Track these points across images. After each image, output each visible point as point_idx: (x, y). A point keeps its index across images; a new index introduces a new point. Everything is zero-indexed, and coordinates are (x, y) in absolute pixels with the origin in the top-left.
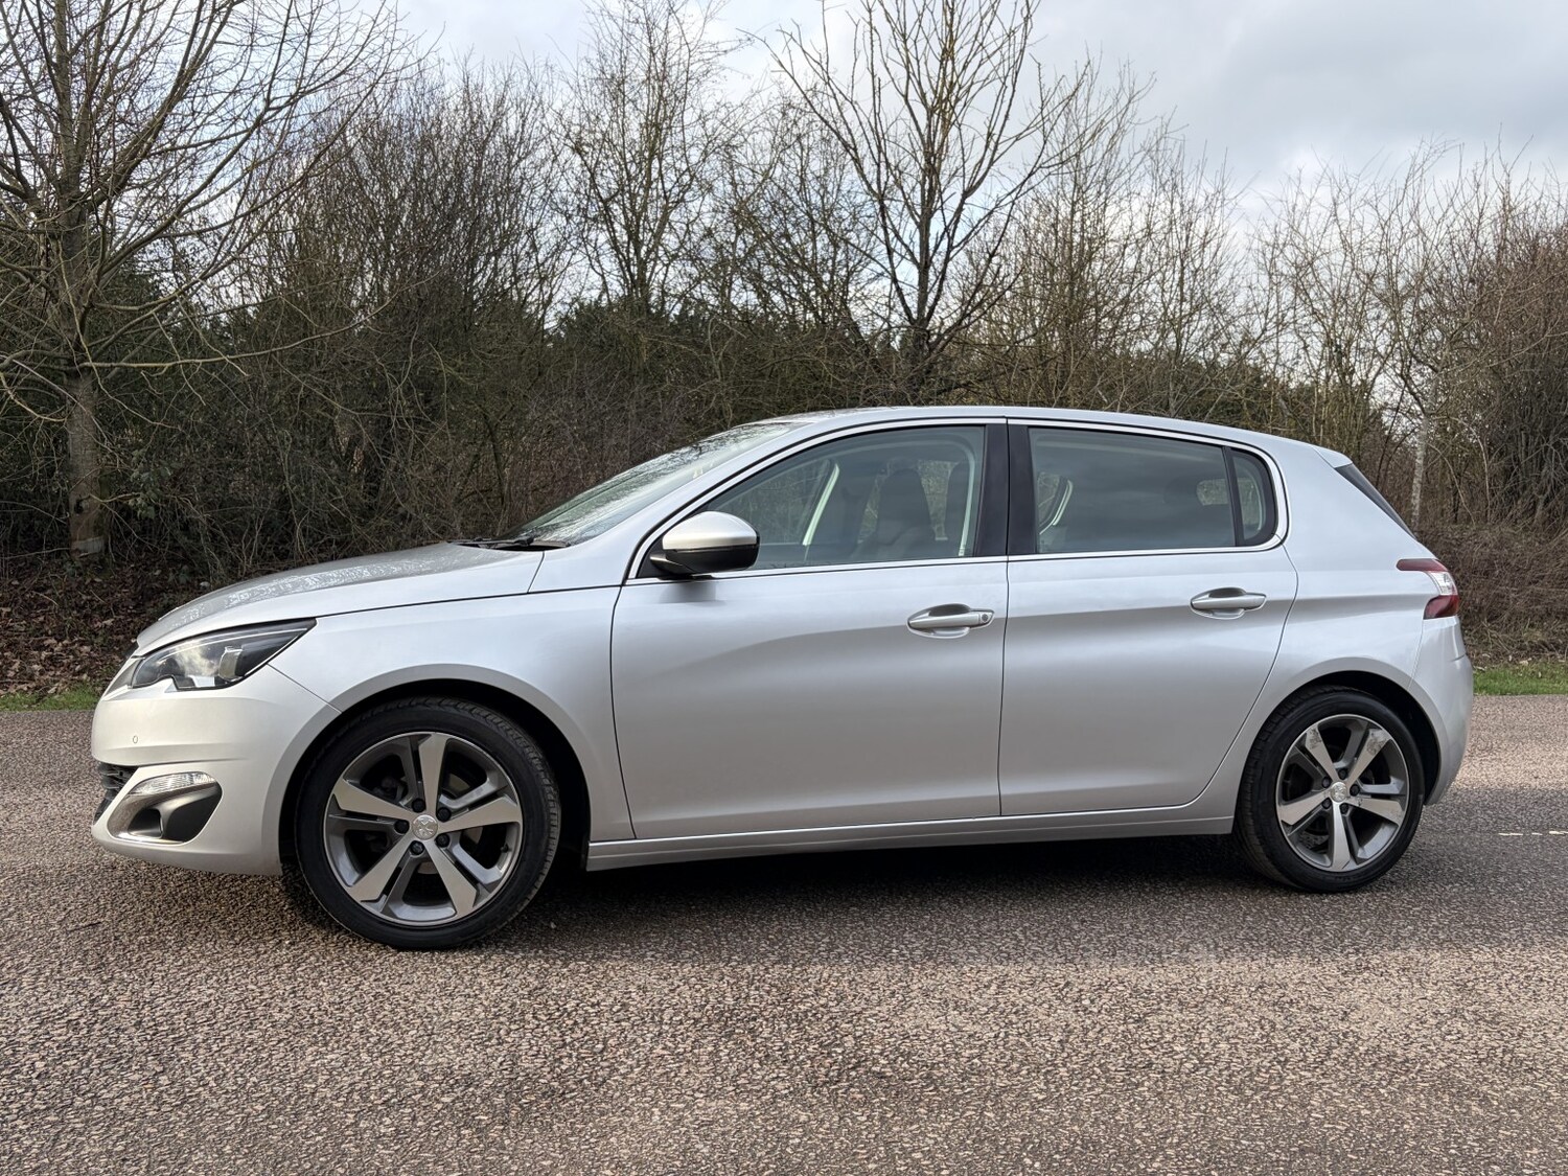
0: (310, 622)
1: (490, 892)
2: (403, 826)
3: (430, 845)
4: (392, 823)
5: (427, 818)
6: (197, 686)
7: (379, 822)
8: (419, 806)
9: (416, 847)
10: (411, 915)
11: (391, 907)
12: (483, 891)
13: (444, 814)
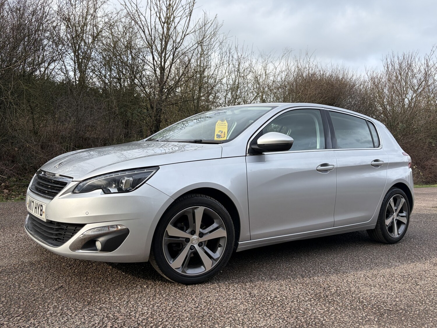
0: (157, 168)
1: (216, 261)
2: (188, 240)
3: (196, 246)
4: (184, 239)
5: (195, 237)
6: (112, 192)
7: (180, 239)
8: (193, 233)
9: (192, 247)
10: (192, 272)
11: (185, 270)
12: (214, 261)
13: (201, 235)
